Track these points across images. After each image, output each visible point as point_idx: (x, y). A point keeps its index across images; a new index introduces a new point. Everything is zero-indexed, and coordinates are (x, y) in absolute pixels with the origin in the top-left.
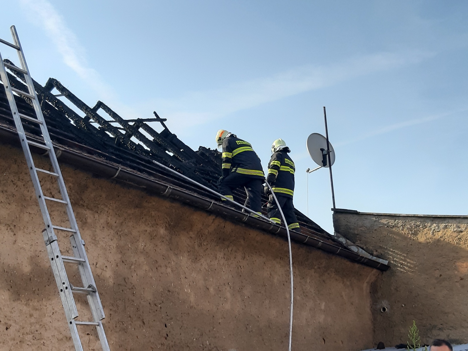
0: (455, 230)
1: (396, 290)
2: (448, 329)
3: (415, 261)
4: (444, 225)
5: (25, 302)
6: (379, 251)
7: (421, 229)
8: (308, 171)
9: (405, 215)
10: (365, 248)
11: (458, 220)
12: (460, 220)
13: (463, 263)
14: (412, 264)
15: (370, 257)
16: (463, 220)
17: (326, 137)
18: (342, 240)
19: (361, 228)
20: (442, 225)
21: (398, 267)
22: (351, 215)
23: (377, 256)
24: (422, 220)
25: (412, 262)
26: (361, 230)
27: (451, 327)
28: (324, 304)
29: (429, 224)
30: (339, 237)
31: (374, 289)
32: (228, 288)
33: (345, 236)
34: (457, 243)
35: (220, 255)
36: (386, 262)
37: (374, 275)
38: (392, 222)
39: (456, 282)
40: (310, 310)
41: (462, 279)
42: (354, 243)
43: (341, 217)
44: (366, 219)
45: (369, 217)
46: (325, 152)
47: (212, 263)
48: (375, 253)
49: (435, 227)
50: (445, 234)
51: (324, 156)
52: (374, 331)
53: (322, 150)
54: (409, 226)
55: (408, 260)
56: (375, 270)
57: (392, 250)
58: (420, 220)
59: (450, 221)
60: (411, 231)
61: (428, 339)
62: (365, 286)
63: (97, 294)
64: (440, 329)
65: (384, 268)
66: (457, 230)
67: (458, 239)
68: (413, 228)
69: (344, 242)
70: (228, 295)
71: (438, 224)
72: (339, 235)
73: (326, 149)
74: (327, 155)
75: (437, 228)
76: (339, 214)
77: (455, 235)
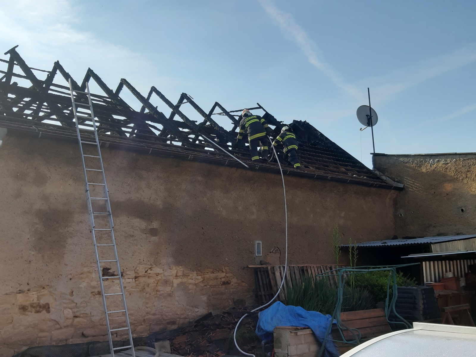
0: (444, 163)
1: (408, 202)
2: (439, 227)
3: (420, 184)
4: (437, 160)
6: (398, 178)
7: (423, 163)
9: (414, 155)
10: (390, 177)
11: (446, 156)
12: (447, 156)
13: (448, 184)
14: (418, 186)
15: (393, 183)
17: (369, 107)
18: (377, 172)
19: (388, 165)
20: (436, 160)
21: (410, 188)
22: (382, 157)
23: (397, 182)
24: (424, 157)
25: (418, 185)
26: (388, 166)
27: (441, 225)
29: (428, 160)
30: (375, 171)
31: (396, 202)
32: (254, 206)
33: (379, 170)
34: (445, 171)
36: (401, 186)
37: (394, 193)
38: (406, 160)
39: (444, 196)
41: (447, 195)
42: (384, 174)
43: (378, 158)
44: (391, 158)
45: (392, 157)
46: (369, 117)
47: (241, 193)
48: (396, 180)
49: (432, 161)
50: (438, 166)
51: (369, 120)
52: (395, 228)
53: (367, 116)
54: (416, 162)
55: (416, 184)
57: (406, 177)
58: (423, 158)
59: (441, 157)
60: (418, 165)
61: (427, 233)
62: (389, 201)
64: (434, 226)
65: (401, 190)
66: (445, 163)
67: (446, 168)
68: (419, 163)
69: (378, 174)
71: (434, 159)
73: (369, 115)
75: (433, 162)
76: (376, 156)
77: (444, 166)
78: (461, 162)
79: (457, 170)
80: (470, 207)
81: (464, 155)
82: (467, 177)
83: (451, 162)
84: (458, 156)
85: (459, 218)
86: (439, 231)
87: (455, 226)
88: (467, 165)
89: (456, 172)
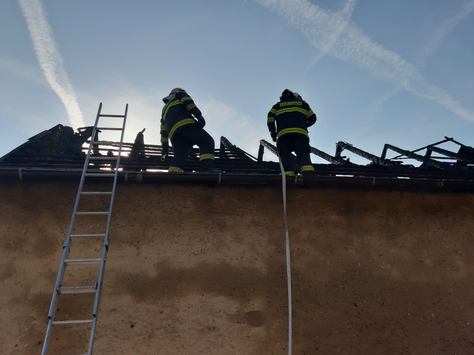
5: (152, 302)
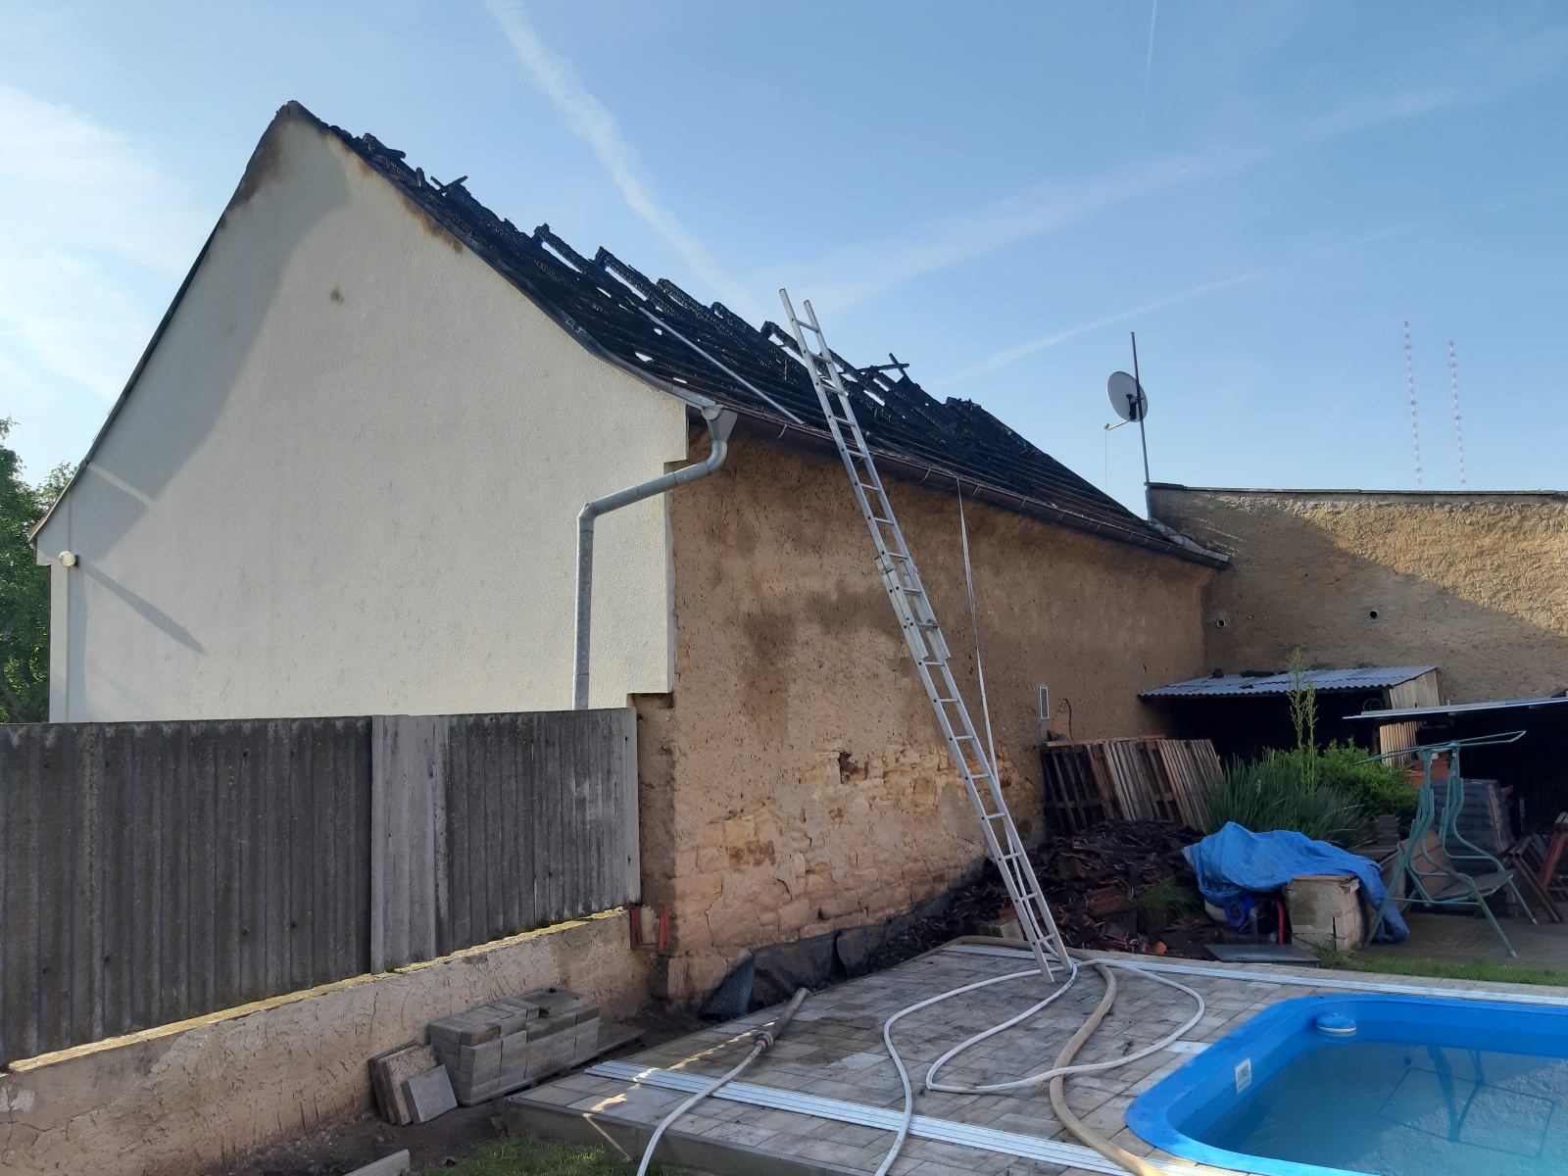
0: (1330, 510)
1: (1240, 596)
4: (1314, 503)
6: (1215, 541)
7: (1278, 508)
8: (1107, 427)
10: (1194, 538)
11: (1334, 496)
12: (1339, 496)
13: (1339, 557)
15: (1202, 551)
16: (1342, 496)
17: (1135, 377)
18: (1160, 527)
19: (1189, 510)
20: (1311, 504)
21: (1244, 563)
22: (1173, 492)
23: (1213, 549)
24: (1280, 497)
26: (1189, 512)
27: (1320, 646)
28: (1145, 619)
29: (1291, 503)
30: (1155, 524)
31: (1207, 596)
32: (1034, 607)
33: (1165, 521)
34: (1331, 530)
35: (1024, 565)
36: (1225, 558)
37: (1208, 576)
38: (1234, 499)
39: (1329, 583)
40: (1129, 628)
41: (1338, 580)
42: (1178, 531)
43: (1160, 493)
44: (1195, 496)
45: (1200, 494)
46: (1133, 400)
47: (1016, 575)
48: (1209, 545)
49: (1300, 506)
50: (1314, 516)
51: (1132, 407)
52: (1206, 653)
53: (1129, 396)
56: (1210, 570)
59: (1323, 497)
61: (1285, 663)
62: (1195, 592)
63: (939, 629)
65: (1222, 567)
66: (1332, 511)
67: (1334, 523)
69: (1163, 530)
70: (1034, 615)
71: (1305, 502)
72: (1156, 520)
73: (1135, 395)
74: (1137, 405)
75: (1302, 507)
76: (1155, 490)
77: (1329, 517)
78: (1372, 512)
79: (1361, 528)
80: (1392, 608)
81: (1381, 496)
82: (1384, 543)
83: (1347, 508)
84: (1364, 498)
85: (1365, 631)
86: (1316, 659)
87: (1356, 648)
88: (1387, 518)
89: (1359, 532)
